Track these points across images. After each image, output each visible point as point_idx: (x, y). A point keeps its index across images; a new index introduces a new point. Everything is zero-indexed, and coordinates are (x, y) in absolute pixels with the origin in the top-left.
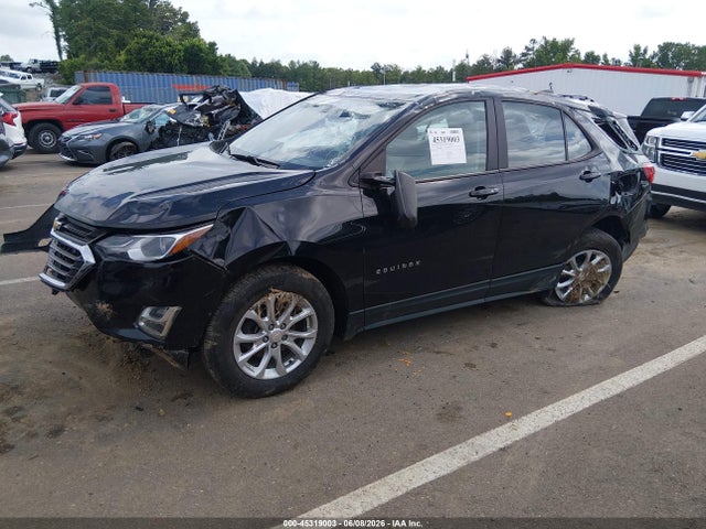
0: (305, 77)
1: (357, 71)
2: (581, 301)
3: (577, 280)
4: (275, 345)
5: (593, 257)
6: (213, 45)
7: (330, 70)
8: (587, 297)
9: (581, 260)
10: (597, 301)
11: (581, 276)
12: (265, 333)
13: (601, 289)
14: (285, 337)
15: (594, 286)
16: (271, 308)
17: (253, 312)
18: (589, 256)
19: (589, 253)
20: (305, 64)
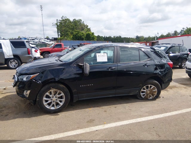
0: (117, 40)
1: (132, 38)
2: (149, 99)
3: (147, 93)
4: (54, 101)
5: (151, 87)
6: (93, 33)
7: (124, 38)
8: (151, 98)
9: (147, 87)
10: (154, 99)
11: (148, 92)
12: (51, 98)
13: (155, 96)
14: (56, 100)
15: (153, 95)
16: (52, 93)
17: (48, 93)
18: (149, 87)
19: (149, 86)
20: (117, 37)
